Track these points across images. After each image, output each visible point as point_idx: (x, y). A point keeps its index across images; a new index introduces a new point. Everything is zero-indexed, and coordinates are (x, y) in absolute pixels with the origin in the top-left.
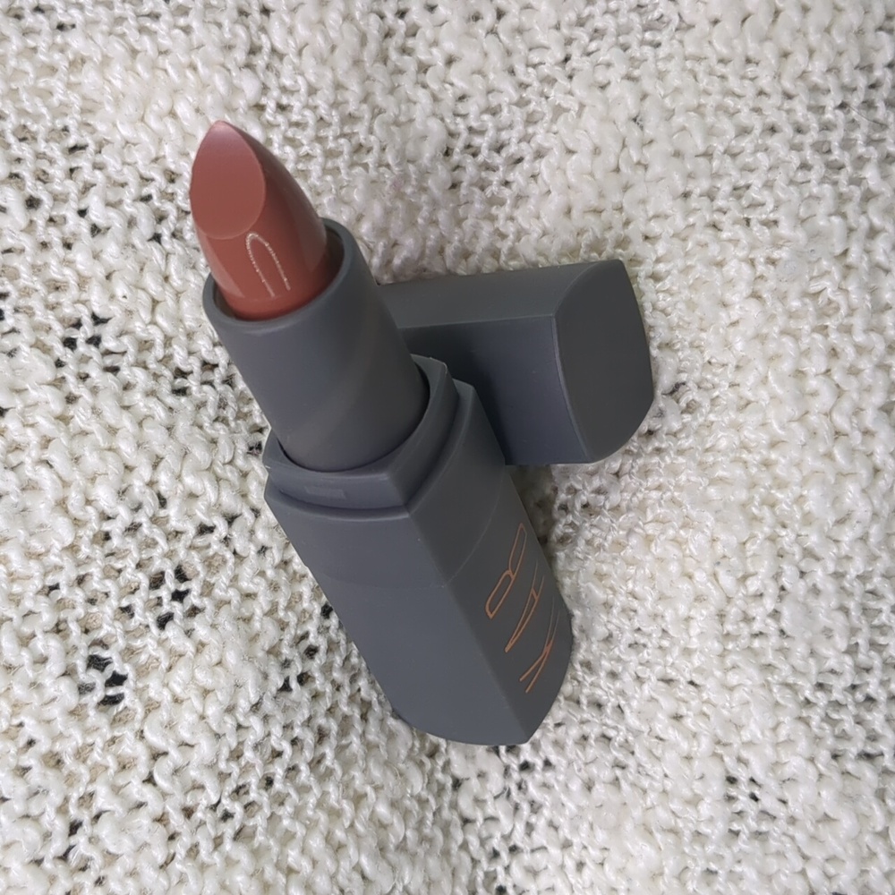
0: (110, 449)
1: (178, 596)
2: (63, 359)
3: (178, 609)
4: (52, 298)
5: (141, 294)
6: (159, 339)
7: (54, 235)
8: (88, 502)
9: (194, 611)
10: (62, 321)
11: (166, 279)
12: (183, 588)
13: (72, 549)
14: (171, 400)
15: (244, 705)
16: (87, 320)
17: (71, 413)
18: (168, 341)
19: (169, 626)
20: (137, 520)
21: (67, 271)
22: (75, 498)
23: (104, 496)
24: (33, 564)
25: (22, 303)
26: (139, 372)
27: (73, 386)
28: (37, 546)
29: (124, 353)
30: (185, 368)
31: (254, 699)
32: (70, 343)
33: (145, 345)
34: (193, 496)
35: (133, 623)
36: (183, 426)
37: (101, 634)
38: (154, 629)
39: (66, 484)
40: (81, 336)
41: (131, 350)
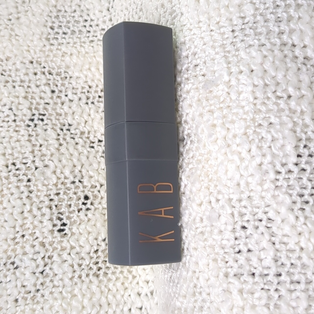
0: (70, 159)
1: (84, 204)
2: (60, 134)
3: (84, 207)
4: (57, 117)
5: (82, 119)
6: (87, 132)
7: (59, 101)
8: (62, 173)
9: (88, 209)
10: (60, 124)
11: (90, 115)
12: (85, 202)
13: (56, 185)
14: (89, 149)
15: (100, 239)
16: (67, 124)
17: (60, 148)
18: (89, 133)
19: (81, 212)
20: (75, 181)
21: (62, 110)
22: (58, 171)
23: (67, 172)
24: (44, 187)
25: (49, 118)
26: (80, 140)
27: (61, 141)
28: (46, 182)
29: (76, 134)
30: (93, 141)
31: (104, 238)
32: (62, 130)
33: (82, 133)
34: (91, 177)
35: (71, 209)
36: (91, 157)
37: (61, 211)
38: (77, 212)
39: (56, 167)
40: (64, 128)
41: (79, 133)
